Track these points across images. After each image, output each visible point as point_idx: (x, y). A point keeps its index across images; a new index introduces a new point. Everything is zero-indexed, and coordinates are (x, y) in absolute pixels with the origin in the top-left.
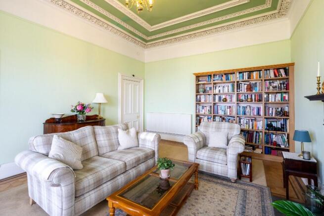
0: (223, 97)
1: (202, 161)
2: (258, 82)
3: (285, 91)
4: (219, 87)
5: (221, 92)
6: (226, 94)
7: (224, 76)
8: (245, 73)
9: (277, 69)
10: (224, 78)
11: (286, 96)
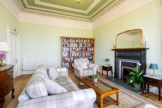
0: (74, 48)
1: (85, 75)
2: (85, 43)
3: (92, 47)
4: (72, 44)
5: (73, 46)
6: (75, 47)
7: (74, 39)
8: (82, 40)
9: (90, 40)
10: (74, 40)
11: (93, 49)
